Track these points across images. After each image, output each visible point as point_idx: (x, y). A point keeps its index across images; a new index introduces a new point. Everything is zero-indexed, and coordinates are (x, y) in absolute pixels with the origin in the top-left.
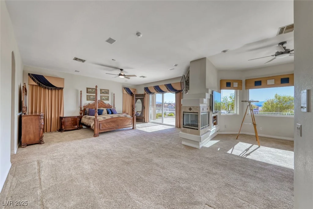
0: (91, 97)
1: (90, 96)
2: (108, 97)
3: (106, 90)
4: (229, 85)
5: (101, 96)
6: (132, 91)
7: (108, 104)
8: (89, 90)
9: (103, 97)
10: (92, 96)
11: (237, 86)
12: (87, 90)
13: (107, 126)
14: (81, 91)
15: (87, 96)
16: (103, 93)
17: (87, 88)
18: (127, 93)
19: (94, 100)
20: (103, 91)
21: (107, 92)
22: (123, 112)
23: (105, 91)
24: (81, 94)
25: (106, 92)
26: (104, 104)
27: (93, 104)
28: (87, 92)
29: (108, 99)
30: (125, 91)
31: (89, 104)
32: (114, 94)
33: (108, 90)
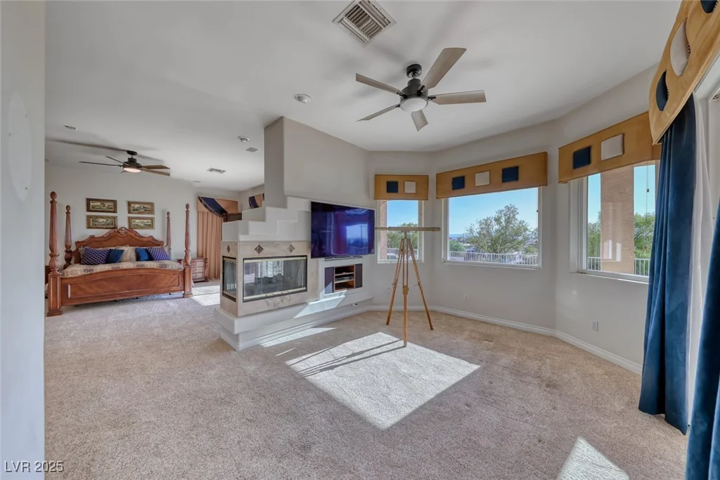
0: (101, 220)
1: (97, 217)
2: (152, 219)
3: (144, 203)
4: (393, 188)
5: (129, 218)
6: (223, 205)
7: (151, 237)
8: (92, 204)
9: (137, 221)
10: (102, 217)
11: (413, 191)
12: (88, 205)
13: (91, 291)
14: (68, 207)
15: (89, 217)
16: (137, 210)
17: (89, 201)
18: (207, 210)
19: (107, 228)
20: (137, 206)
21: (149, 208)
22: (198, 256)
23: (142, 206)
24: (68, 213)
25: (144, 207)
26: (137, 238)
27: (103, 237)
28: (88, 210)
29: (151, 226)
30: (201, 205)
31: (92, 237)
32: (168, 213)
33: (152, 204)
